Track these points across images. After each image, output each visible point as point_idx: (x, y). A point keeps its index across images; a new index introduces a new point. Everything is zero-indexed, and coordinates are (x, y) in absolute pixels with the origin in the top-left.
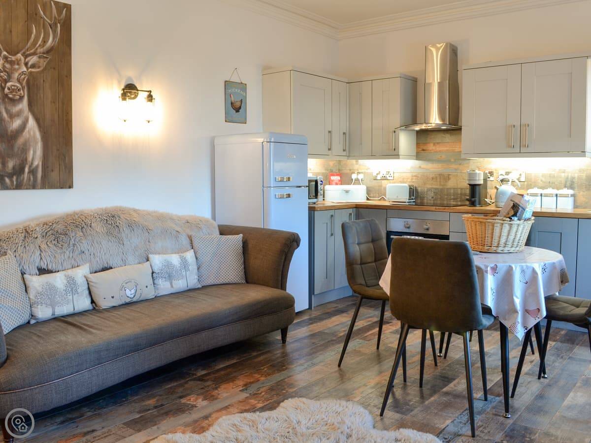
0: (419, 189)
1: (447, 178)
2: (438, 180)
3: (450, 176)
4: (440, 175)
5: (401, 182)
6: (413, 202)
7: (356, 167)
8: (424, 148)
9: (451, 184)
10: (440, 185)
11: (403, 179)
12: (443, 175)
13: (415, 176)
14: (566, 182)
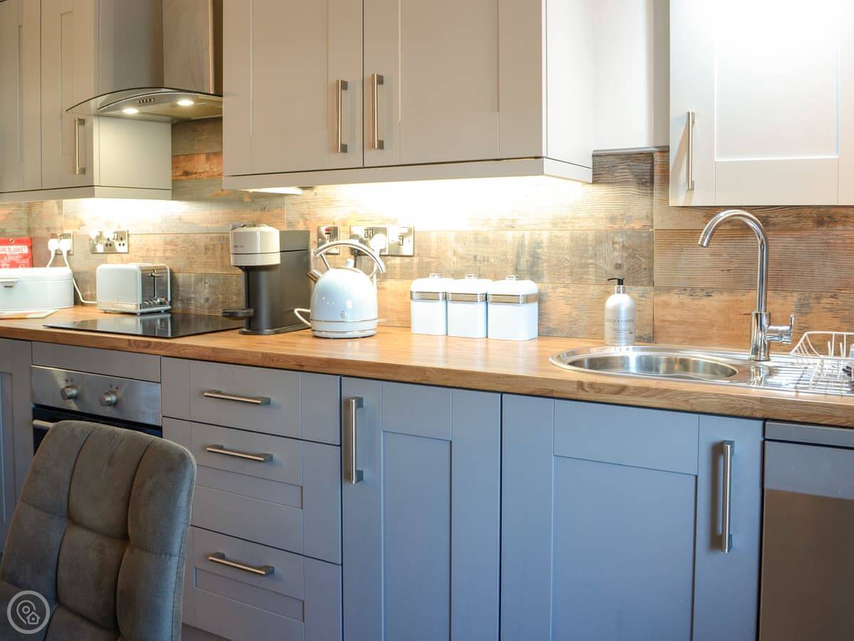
0: (180, 277)
4: (221, 239)
5: (143, 259)
6: (166, 311)
8: (187, 169)
11: (147, 250)
14: (518, 257)
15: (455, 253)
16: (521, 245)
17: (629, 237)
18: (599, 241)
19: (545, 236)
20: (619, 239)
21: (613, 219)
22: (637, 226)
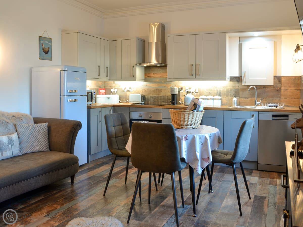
0: (146, 97)
1: (161, 91)
2: (156, 92)
3: (162, 90)
4: (157, 89)
5: (137, 93)
6: (143, 103)
7: (113, 85)
8: (149, 76)
9: (162, 94)
10: (157, 94)
11: (138, 91)
12: (158, 89)
13: (144, 90)
14: (217, 93)
15: (206, 92)
16: (218, 91)
17: (236, 90)
18: (231, 90)
19: (222, 90)
20: (234, 90)
21: (233, 87)
22: (237, 88)
